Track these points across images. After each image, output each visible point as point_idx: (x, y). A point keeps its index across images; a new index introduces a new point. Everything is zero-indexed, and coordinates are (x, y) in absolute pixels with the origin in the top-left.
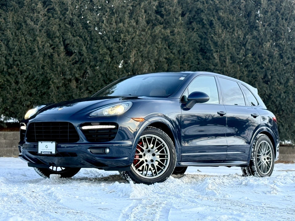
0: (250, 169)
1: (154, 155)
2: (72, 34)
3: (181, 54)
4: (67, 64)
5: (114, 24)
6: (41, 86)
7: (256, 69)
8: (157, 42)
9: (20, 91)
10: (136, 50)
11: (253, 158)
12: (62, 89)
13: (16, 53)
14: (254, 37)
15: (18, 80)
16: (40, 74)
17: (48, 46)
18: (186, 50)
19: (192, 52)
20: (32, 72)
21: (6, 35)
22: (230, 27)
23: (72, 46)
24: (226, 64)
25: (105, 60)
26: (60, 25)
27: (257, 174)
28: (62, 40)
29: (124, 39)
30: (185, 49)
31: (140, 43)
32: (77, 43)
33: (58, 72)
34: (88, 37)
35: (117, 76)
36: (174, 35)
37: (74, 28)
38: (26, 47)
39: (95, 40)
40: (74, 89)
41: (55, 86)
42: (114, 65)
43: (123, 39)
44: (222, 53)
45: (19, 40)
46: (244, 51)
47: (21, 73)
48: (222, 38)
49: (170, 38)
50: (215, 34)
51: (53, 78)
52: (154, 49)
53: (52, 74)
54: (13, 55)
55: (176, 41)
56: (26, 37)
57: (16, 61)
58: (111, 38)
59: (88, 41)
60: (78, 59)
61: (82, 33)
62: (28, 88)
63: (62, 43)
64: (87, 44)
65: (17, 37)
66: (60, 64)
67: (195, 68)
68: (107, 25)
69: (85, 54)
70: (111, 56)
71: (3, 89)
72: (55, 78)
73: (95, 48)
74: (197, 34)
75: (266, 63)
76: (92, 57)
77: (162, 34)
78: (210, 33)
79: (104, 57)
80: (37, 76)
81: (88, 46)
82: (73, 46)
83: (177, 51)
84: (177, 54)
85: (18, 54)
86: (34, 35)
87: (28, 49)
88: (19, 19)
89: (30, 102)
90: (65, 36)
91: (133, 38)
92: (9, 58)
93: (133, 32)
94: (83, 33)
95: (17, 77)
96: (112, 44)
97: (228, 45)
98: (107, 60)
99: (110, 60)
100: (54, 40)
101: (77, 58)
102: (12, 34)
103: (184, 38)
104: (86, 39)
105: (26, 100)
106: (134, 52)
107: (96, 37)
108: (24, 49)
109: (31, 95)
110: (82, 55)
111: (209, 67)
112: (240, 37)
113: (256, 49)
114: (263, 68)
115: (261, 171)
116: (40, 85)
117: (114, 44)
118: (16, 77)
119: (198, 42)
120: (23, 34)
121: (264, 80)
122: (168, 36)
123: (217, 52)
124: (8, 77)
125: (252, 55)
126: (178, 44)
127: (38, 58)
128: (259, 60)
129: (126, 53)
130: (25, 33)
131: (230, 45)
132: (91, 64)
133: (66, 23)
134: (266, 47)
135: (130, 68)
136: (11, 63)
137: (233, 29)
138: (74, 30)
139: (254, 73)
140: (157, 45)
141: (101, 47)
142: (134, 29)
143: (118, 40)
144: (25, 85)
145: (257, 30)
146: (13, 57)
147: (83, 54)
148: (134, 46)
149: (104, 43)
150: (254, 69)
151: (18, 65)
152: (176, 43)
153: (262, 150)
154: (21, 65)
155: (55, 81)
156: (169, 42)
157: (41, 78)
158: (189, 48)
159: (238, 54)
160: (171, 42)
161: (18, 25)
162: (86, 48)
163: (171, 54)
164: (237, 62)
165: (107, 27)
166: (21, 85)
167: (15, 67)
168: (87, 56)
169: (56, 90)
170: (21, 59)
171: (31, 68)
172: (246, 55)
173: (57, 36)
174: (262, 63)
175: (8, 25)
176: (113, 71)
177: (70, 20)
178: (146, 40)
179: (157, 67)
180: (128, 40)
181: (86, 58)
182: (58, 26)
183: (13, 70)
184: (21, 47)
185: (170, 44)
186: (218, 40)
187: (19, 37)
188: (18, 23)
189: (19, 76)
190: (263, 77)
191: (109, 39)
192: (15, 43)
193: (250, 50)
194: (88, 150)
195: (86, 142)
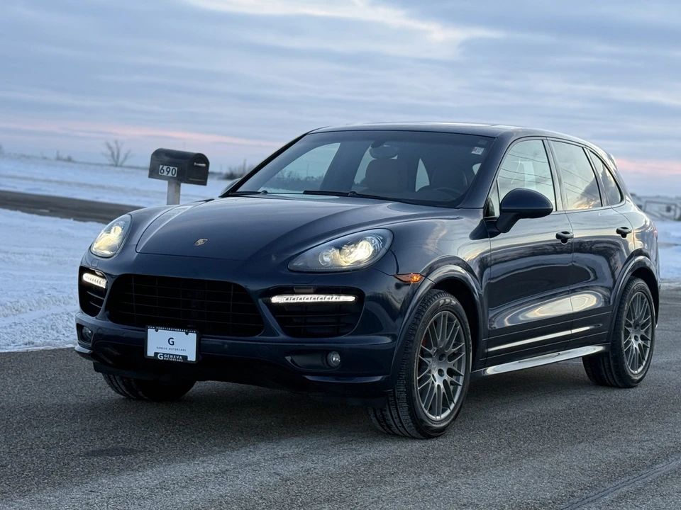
194: (286, 357)
195: (282, 336)
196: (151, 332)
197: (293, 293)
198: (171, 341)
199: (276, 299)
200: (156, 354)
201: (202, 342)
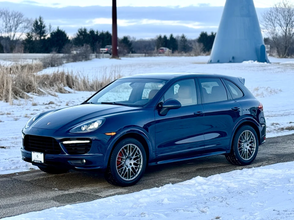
194: (68, 161)
195: (67, 154)
196: (33, 153)
197: (70, 140)
198: (37, 156)
199: (65, 142)
200: (34, 160)
201: (45, 157)
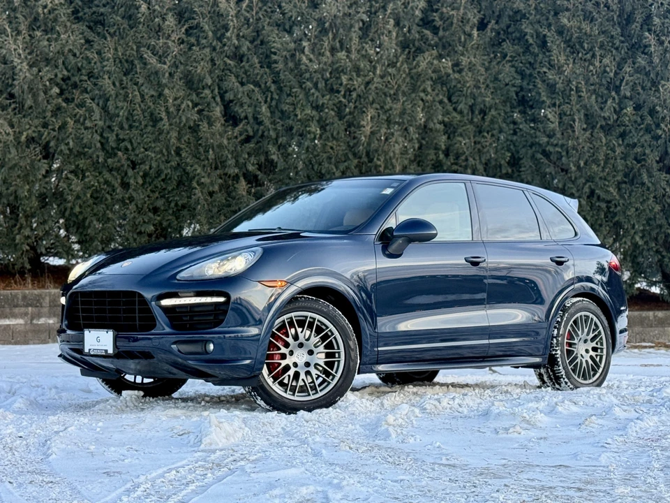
0: (551, 373)
1: (311, 353)
2: (240, 80)
3: (477, 112)
4: (229, 143)
5: (328, 54)
6: (175, 192)
7: (642, 140)
8: (422, 88)
9: (133, 203)
10: (377, 109)
11: (556, 350)
12: (220, 198)
13: (122, 124)
14: (638, 70)
15: (128, 181)
16: (171, 166)
17: (188, 106)
18: (487, 105)
19: (500, 107)
20: (157, 163)
21: (102, 86)
22: (585, 50)
23: (238, 104)
24: (574, 131)
25: (309, 132)
26: (212, 60)
27: (566, 383)
28: (219, 93)
29: (349, 86)
30: (484, 101)
31: (385, 94)
32: (250, 98)
33: (211, 161)
34: (272, 85)
35: (334, 167)
36: (460, 71)
37: (243, 67)
38: (143, 111)
39: (287, 90)
40: (243, 196)
41: (204, 191)
42: (327, 143)
43: (346, 85)
44: (566, 108)
45: (127, 96)
46: (617, 101)
47: (134, 165)
48: (566, 74)
49: (452, 79)
50: (551, 66)
51: (198, 174)
52: (415, 104)
53: (196, 166)
54: (116, 128)
55: (464, 85)
56: (143, 91)
57: (124, 140)
58: (321, 85)
59: (272, 92)
60: (253, 131)
61: (259, 77)
62: (148, 196)
63: (218, 99)
64: (272, 99)
65: (125, 90)
66: (212, 144)
67: (508, 143)
68: (312, 56)
69: (267, 122)
70: (322, 123)
71: (99, 199)
72: (203, 174)
73: (286, 108)
74: (513, 66)
75: (666, 126)
76: (283, 125)
77: (434, 72)
78: (541, 63)
79: (306, 126)
80: (165, 172)
81: (274, 103)
82: (242, 105)
83: (467, 107)
84: (468, 114)
85: (126, 126)
86: (159, 84)
87: (146, 114)
88: (128, 53)
89: (154, 225)
90: (225, 85)
91: (368, 83)
92: (109, 135)
93: (369, 69)
94: (262, 76)
95: (126, 174)
96: (323, 96)
97: (578, 90)
98: (314, 133)
99: (318, 132)
100: (202, 93)
101: (250, 129)
102: (114, 84)
103: (483, 77)
104: (268, 89)
105: (144, 222)
106: (371, 113)
107: (288, 84)
108: (138, 115)
109: (155, 210)
110: (260, 123)
111: (537, 140)
112: (608, 69)
113: (644, 96)
114: (660, 137)
115: (576, 377)
116: (173, 189)
117: (328, 97)
118: (123, 174)
119: (513, 86)
120: (136, 84)
121: (661, 164)
122: (448, 75)
123: (554, 105)
124: (107, 175)
125: (635, 109)
126: (469, 91)
127: (168, 133)
128: (649, 120)
129: (354, 117)
130: (141, 81)
131: (584, 90)
132: (280, 140)
133: (226, 56)
134: (665, 90)
135: (361, 147)
136: (113, 144)
137: (591, 53)
138: (243, 70)
139: (639, 150)
140: (422, 95)
141: (299, 106)
142: (371, 62)
143: (335, 87)
144: (144, 190)
145: (645, 54)
146: (115, 133)
147: (263, 121)
148: (371, 99)
149: (307, 94)
150: (638, 140)
151: (127, 149)
152: (465, 89)
153: (580, 333)
154: (133, 150)
155: (203, 180)
156: (450, 87)
157: (176, 175)
158: (493, 99)
159: (602, 109)
160: (455, 86)
161: (126, 65)
162: (270, 107)
163: (455, 114)
164: (598, 126)
165: (311, 60)
166: (134, 190)
167: (120, 153)
168: (270, 126)
169: (206, 200)
170: (132, 136)
171: (153, 155)
172: (622, 109)
173: (207, 85)
174: (658, 126)
175: (106, 66)
176: (325, 155)
177: (234, 50)
178: (399, 86)
179: (424, 142)
180: (357, 87)
181: (269, 130)
182: (210, 63)
183: (116, 159)
184: (133, 111)
185: (451, 91)
186: (558, 79)
187: (129, 91)
188: (127, 61)
189: (130, 172)
190: (658, 159)
191: (316, 85)
192: (120, 104)
193: (631, 98)
194: (172, 346)
195: (168, 330)
196: (86, 332)
197: (179, 297)
198: (98, 340)
199: (166, 302)
200: (90, 350)
